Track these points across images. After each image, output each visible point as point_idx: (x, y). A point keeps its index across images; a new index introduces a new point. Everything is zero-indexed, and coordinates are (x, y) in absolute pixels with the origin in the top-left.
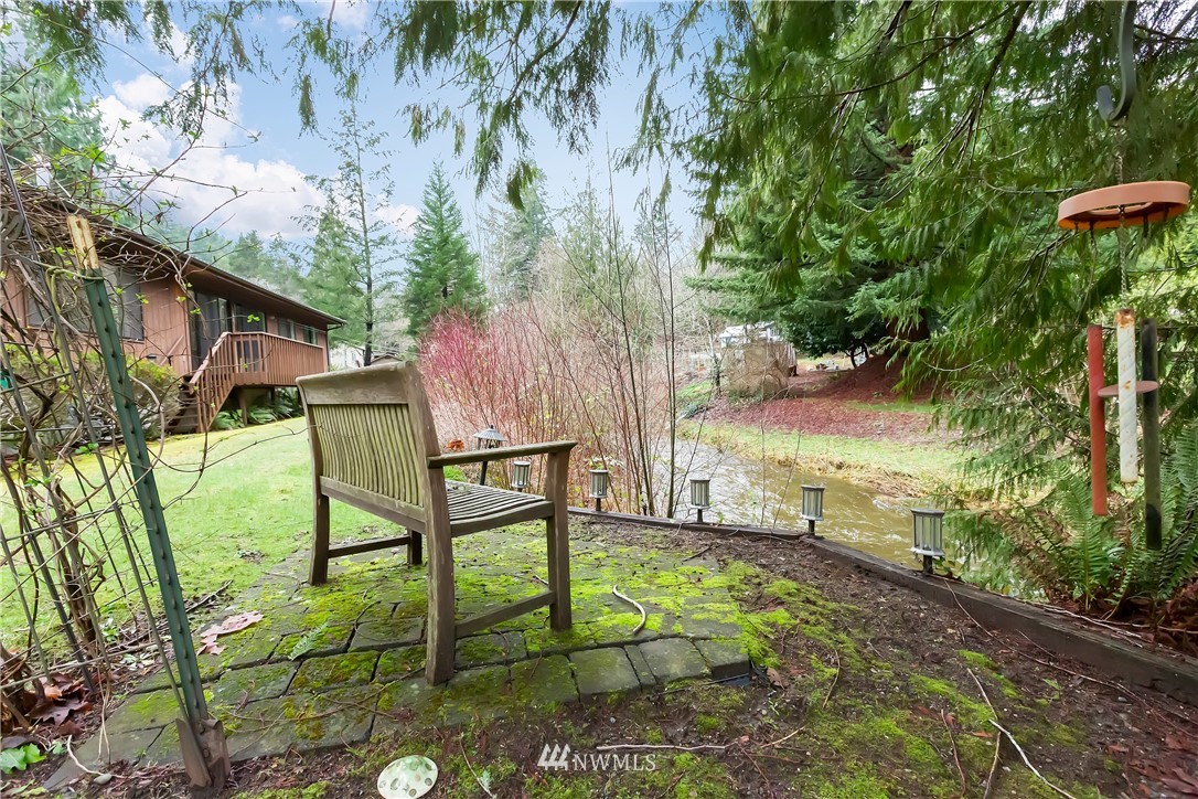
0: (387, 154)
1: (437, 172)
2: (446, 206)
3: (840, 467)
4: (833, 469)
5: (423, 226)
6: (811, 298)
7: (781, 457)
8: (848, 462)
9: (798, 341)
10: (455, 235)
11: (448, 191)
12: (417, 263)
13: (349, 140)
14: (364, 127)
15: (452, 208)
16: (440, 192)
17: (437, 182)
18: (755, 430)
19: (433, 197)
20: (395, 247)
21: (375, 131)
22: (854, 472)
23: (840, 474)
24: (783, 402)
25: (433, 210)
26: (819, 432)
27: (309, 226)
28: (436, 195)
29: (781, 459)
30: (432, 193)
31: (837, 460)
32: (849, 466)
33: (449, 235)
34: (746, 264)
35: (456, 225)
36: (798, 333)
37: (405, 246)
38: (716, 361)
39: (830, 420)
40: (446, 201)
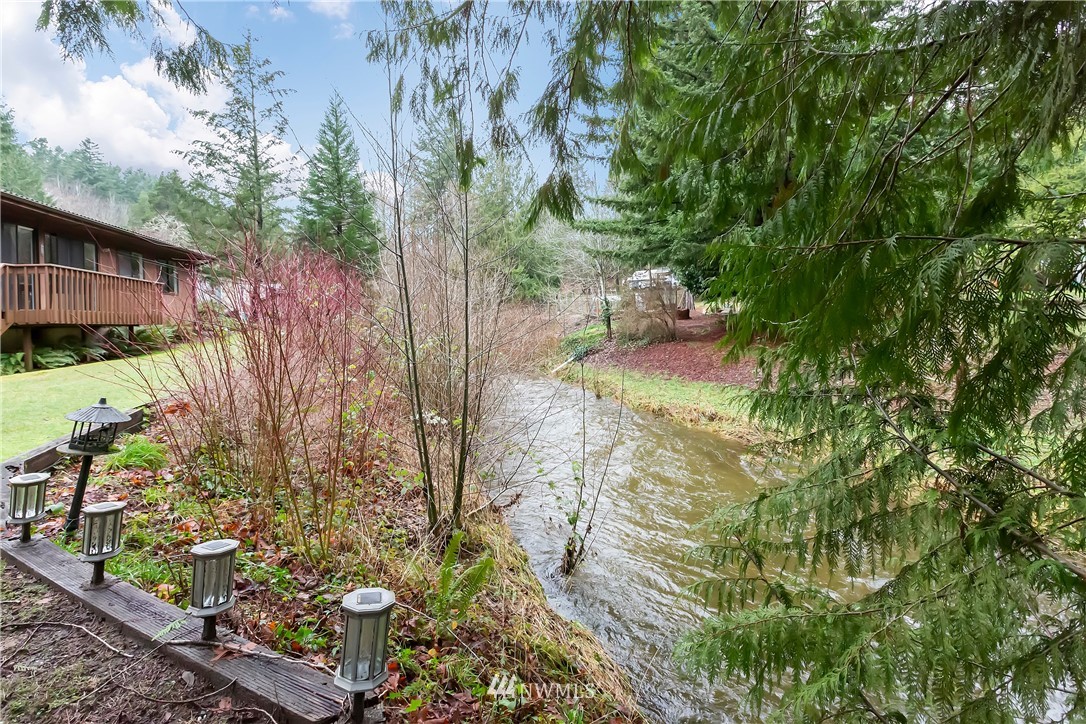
0: (282, 92)
1: (334, 112)
2: (343, 146)
3: (712, 418)
4: (704, 420)
5: (319, 164)
6: (689, 241)
7: (655, 405)
8: (720, 414)
9: (691, 283)
10: (352, 174)
11: (344, 132)
12: (311, 201)
13: (241, 77)
14: (260, 66)
15: (348, 149)
16: (337, 133)
17: (333, 121)
18: (637, 375)
19: (330, 136)
20: (289, 185)
21: (270, 69)
22: (725, 425)
23: (713, 427)
24: (670, 347)
25: (330, 150)
26: (698, 379)
27: (197, 161)
28: (333, 135)
29: (655, 407)
30: (329, 133)
31: (710, 410)
32: (721, 419)
33: (345, 174)
34: (632, 207)
35: (352, 163)
36: (691, 277)
37: (299, 184)
38: (607, 303)
39: (710, 365)
40: (343, 141)
